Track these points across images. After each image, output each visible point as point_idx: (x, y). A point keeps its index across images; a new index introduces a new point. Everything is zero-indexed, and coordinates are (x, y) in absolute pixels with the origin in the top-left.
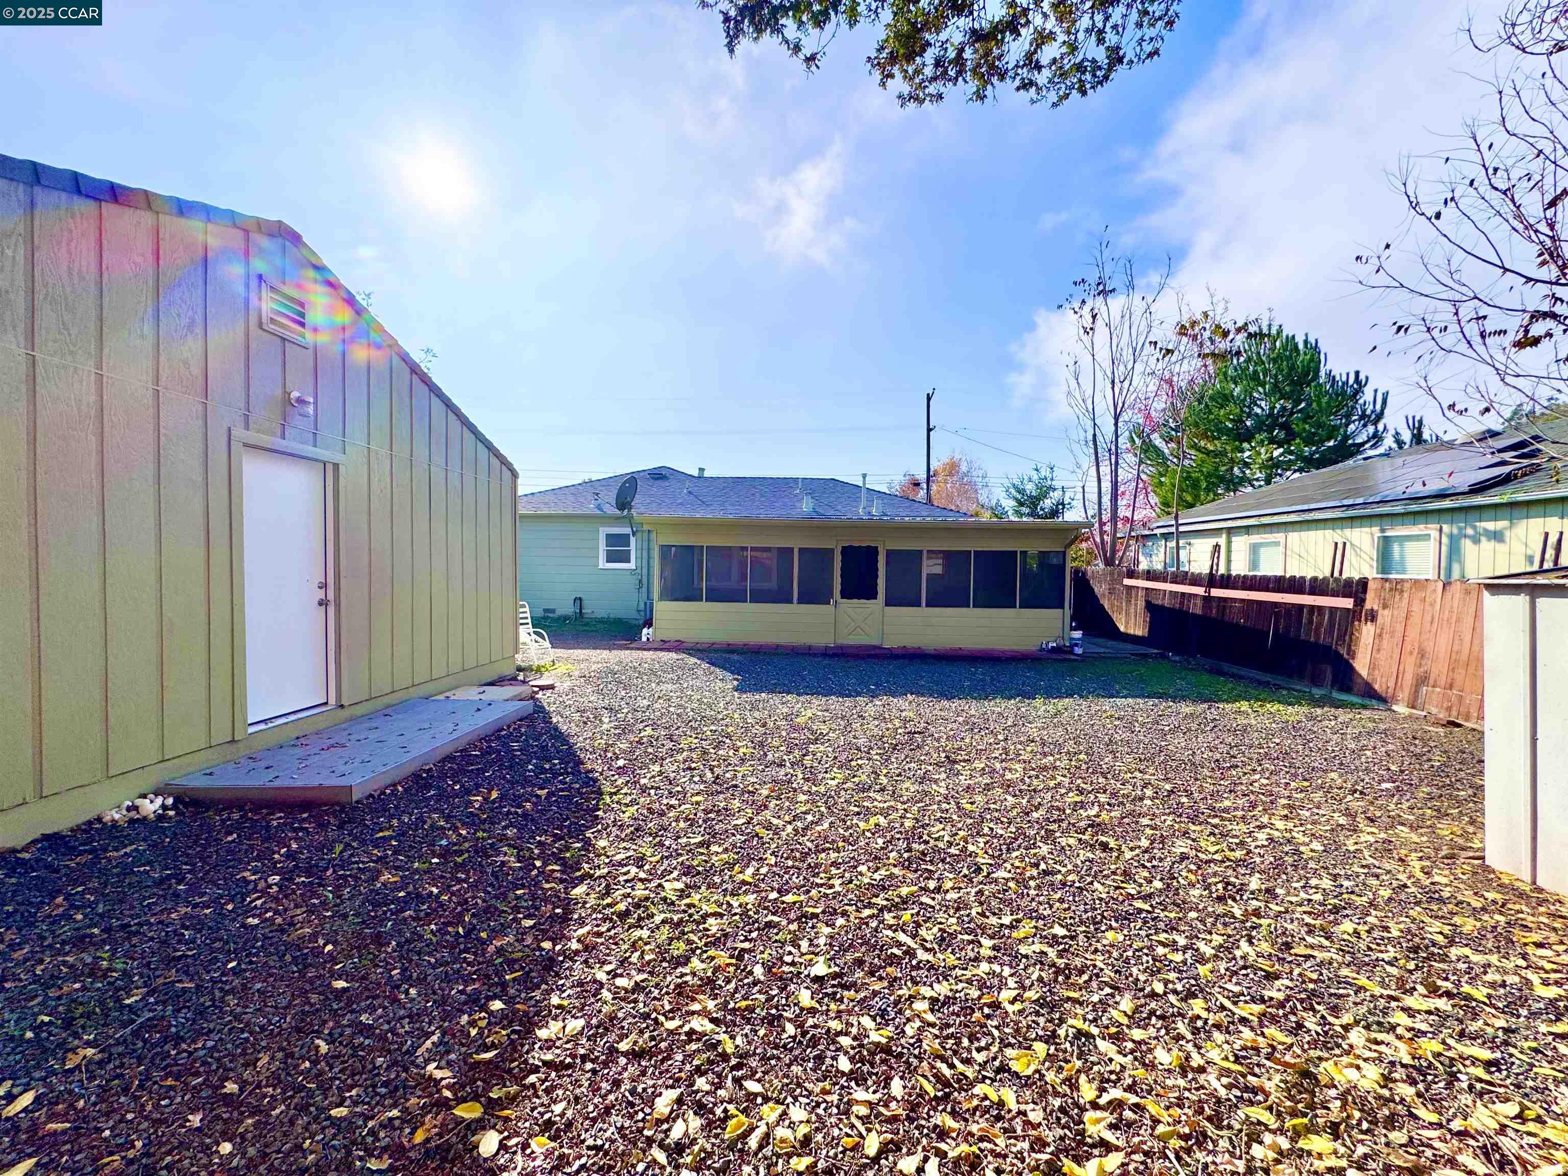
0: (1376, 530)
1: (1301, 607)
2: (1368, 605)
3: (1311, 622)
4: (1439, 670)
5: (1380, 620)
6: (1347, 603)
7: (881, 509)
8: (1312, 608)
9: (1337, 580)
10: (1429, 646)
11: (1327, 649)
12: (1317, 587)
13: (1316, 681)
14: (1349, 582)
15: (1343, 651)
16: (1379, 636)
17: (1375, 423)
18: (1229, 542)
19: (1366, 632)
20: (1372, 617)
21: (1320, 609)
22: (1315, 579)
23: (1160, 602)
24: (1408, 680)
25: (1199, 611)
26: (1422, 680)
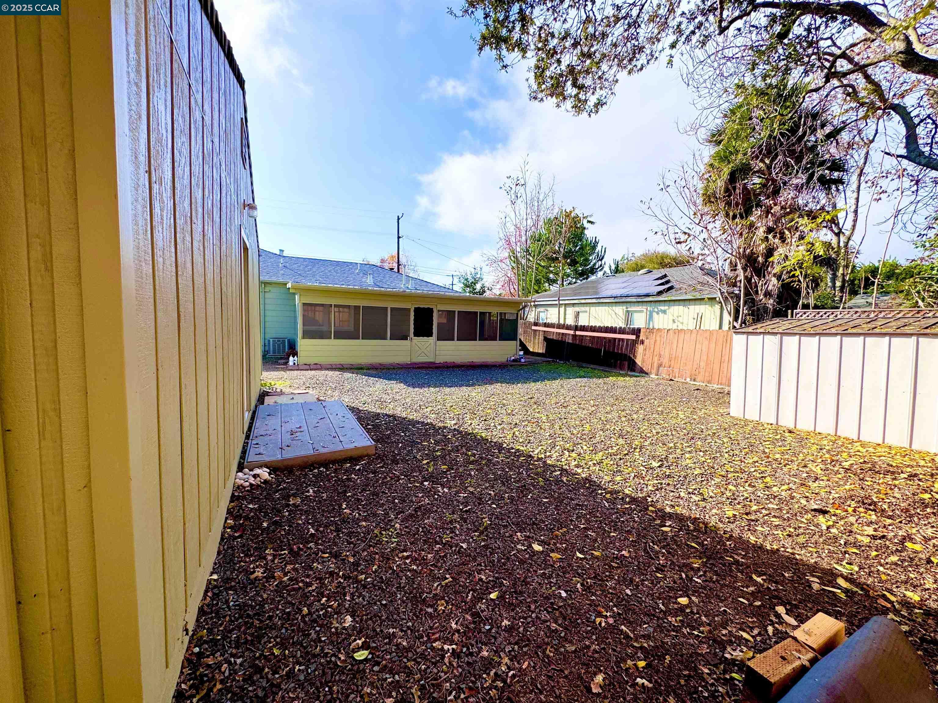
0: (624, 307)
1: (615, 339)
2: (641, 338)
3: (619, 344)
4: (665, 361)
5: (645, 343)
6: (633, 337)
7: (414, 285)
8: (619, 340)
9: (629, 328)
10: (662, 353)
11: (626, 355)
12: (622, 331)
13: (621, 368)
14: (634, 329)
15: (632, 356)
16: (645, 350)
17: (601, 260)
18: (565, 310)
19: (640, 349)
20: (642, 342)
21: (623, 340)
22: (621, 328)
23: (551, 337)
24: (656, 365)
25: (570, 341)
26: (660, 365)
